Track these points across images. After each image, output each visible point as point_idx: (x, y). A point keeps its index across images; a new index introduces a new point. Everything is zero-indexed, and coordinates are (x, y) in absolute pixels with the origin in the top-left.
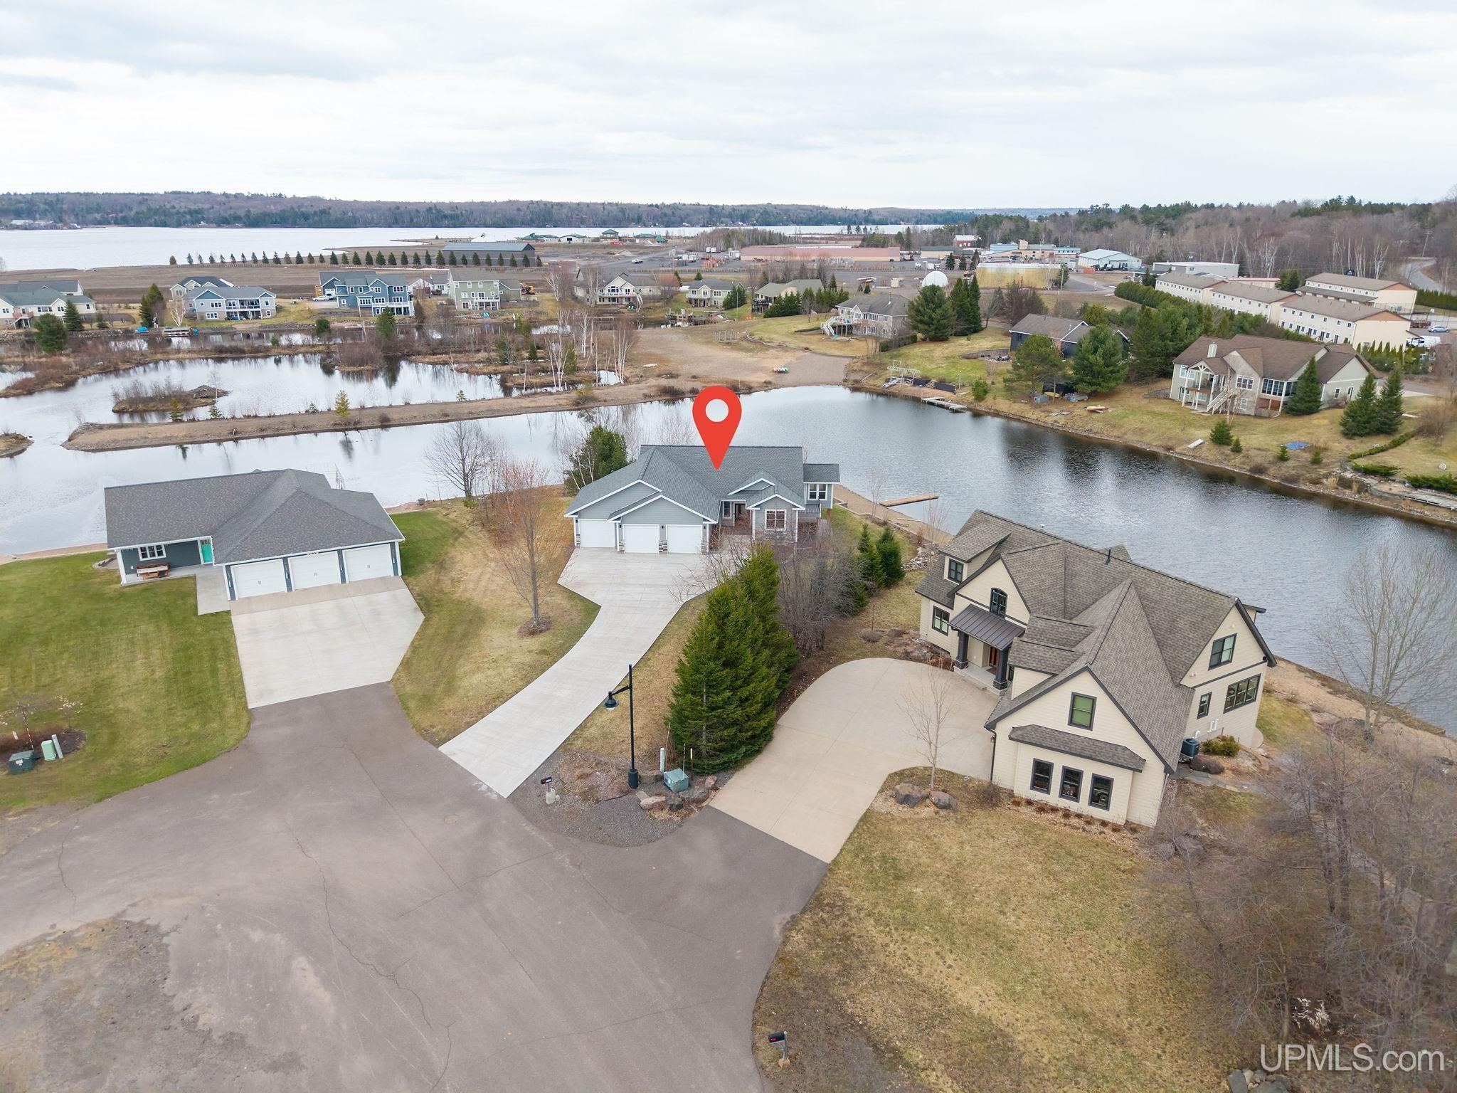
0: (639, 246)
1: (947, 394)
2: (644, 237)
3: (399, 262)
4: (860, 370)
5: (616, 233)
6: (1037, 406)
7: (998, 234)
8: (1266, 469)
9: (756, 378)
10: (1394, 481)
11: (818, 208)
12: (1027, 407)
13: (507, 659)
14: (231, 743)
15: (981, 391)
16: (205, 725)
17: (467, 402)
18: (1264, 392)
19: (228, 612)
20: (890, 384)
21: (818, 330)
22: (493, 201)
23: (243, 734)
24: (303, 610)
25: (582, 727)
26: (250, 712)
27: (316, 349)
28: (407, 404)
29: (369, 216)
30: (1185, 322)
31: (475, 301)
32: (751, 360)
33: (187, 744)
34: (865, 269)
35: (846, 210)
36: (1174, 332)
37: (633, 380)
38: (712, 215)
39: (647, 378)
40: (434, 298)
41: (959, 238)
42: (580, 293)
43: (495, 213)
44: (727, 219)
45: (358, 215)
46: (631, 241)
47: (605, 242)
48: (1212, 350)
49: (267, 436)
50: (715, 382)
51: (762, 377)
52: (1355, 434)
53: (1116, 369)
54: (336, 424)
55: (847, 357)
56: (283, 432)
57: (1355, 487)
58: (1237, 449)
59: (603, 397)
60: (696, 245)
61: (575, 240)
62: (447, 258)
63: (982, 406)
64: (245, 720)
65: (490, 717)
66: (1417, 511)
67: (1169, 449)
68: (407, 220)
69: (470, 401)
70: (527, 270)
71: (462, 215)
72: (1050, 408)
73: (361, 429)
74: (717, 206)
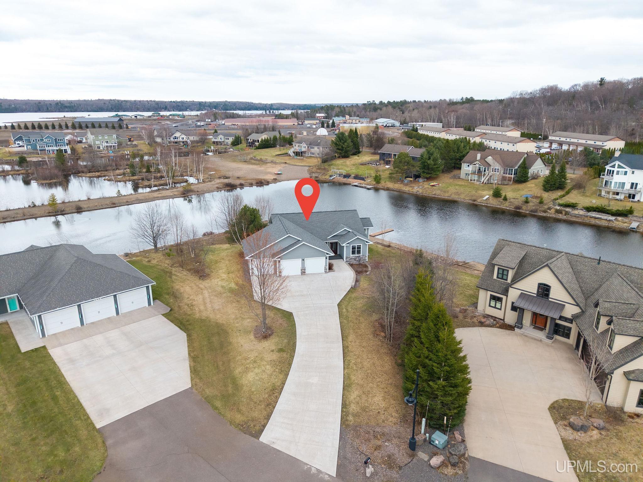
0: (172, 119)
1: (362, 182)
2: (174, 115)
3: (50, 128)
4: (316, 172)
5: (159, 114)
6: (407, 185)
7: (334, 113)
8: (521, 207)
9: (270, 177)
10: (577, 209)
11: (248, 103)
12: (402, 185)
13: (262, 359)
14: (98, 464)
15: (377, 179)
16: (68, 450)
17: (123, 196)
18: (504, 173)
19: (44, 347)
20: (332, 178)
21: (287, 154)
22: (90, 100)
23: (104, 453)
24: (99, 339)
25: (344, 405)
26: (99, 431)
27: (19, 172)
28: (89, 199)
29: (24, 107)
30: (462, 144)
31: (104, 145)
32: (260, 169)
33: (61, 472)
34: (286, 128)
35: (261, 104)
36: (458, 149)
37: (207, 180)
38: (200, 106)
39: (214, 179)
40: (79, 144)
41: (318, 115)
42: (159, 140)
43: (92, 105)
44: (208, 108)
45: (18, 106)
46: (167, 117)
47: (154, 118)
48: (479, 156)
49: (8, 222)
50: (250, 180)
51: (273, 177)
52: (550, 190)
53: (438, 166)
54: (49, 213)
55: (306, 166)
56: (18, 219)
57: (564, 213)
58: (505, 199)
59: (196, 190)
60: (200, 118)
61: (138, 117)
62: (77, 125)
63: (380, 186)
64: (100, 440)
65: (279, 406)
66: (593, 222)
67: (474, 201)
68: (45, 108)
69: (125, 196)
70: (121, 130)
71: (75, 106)
72: (412, 185)
73: (65, 214)
74: (202, 102)
